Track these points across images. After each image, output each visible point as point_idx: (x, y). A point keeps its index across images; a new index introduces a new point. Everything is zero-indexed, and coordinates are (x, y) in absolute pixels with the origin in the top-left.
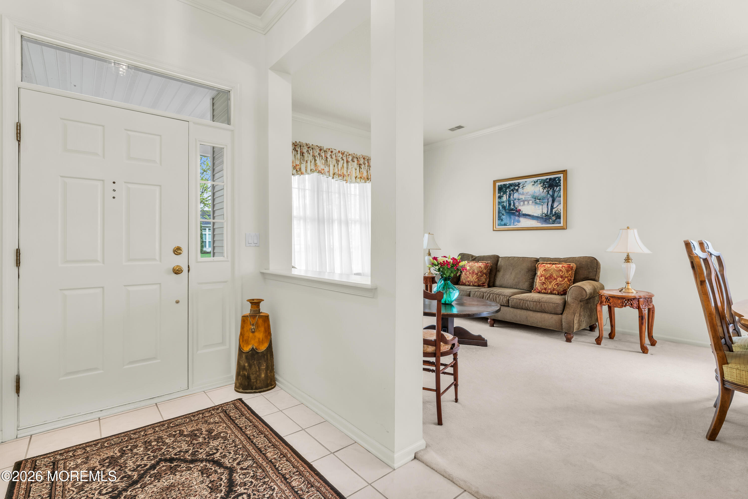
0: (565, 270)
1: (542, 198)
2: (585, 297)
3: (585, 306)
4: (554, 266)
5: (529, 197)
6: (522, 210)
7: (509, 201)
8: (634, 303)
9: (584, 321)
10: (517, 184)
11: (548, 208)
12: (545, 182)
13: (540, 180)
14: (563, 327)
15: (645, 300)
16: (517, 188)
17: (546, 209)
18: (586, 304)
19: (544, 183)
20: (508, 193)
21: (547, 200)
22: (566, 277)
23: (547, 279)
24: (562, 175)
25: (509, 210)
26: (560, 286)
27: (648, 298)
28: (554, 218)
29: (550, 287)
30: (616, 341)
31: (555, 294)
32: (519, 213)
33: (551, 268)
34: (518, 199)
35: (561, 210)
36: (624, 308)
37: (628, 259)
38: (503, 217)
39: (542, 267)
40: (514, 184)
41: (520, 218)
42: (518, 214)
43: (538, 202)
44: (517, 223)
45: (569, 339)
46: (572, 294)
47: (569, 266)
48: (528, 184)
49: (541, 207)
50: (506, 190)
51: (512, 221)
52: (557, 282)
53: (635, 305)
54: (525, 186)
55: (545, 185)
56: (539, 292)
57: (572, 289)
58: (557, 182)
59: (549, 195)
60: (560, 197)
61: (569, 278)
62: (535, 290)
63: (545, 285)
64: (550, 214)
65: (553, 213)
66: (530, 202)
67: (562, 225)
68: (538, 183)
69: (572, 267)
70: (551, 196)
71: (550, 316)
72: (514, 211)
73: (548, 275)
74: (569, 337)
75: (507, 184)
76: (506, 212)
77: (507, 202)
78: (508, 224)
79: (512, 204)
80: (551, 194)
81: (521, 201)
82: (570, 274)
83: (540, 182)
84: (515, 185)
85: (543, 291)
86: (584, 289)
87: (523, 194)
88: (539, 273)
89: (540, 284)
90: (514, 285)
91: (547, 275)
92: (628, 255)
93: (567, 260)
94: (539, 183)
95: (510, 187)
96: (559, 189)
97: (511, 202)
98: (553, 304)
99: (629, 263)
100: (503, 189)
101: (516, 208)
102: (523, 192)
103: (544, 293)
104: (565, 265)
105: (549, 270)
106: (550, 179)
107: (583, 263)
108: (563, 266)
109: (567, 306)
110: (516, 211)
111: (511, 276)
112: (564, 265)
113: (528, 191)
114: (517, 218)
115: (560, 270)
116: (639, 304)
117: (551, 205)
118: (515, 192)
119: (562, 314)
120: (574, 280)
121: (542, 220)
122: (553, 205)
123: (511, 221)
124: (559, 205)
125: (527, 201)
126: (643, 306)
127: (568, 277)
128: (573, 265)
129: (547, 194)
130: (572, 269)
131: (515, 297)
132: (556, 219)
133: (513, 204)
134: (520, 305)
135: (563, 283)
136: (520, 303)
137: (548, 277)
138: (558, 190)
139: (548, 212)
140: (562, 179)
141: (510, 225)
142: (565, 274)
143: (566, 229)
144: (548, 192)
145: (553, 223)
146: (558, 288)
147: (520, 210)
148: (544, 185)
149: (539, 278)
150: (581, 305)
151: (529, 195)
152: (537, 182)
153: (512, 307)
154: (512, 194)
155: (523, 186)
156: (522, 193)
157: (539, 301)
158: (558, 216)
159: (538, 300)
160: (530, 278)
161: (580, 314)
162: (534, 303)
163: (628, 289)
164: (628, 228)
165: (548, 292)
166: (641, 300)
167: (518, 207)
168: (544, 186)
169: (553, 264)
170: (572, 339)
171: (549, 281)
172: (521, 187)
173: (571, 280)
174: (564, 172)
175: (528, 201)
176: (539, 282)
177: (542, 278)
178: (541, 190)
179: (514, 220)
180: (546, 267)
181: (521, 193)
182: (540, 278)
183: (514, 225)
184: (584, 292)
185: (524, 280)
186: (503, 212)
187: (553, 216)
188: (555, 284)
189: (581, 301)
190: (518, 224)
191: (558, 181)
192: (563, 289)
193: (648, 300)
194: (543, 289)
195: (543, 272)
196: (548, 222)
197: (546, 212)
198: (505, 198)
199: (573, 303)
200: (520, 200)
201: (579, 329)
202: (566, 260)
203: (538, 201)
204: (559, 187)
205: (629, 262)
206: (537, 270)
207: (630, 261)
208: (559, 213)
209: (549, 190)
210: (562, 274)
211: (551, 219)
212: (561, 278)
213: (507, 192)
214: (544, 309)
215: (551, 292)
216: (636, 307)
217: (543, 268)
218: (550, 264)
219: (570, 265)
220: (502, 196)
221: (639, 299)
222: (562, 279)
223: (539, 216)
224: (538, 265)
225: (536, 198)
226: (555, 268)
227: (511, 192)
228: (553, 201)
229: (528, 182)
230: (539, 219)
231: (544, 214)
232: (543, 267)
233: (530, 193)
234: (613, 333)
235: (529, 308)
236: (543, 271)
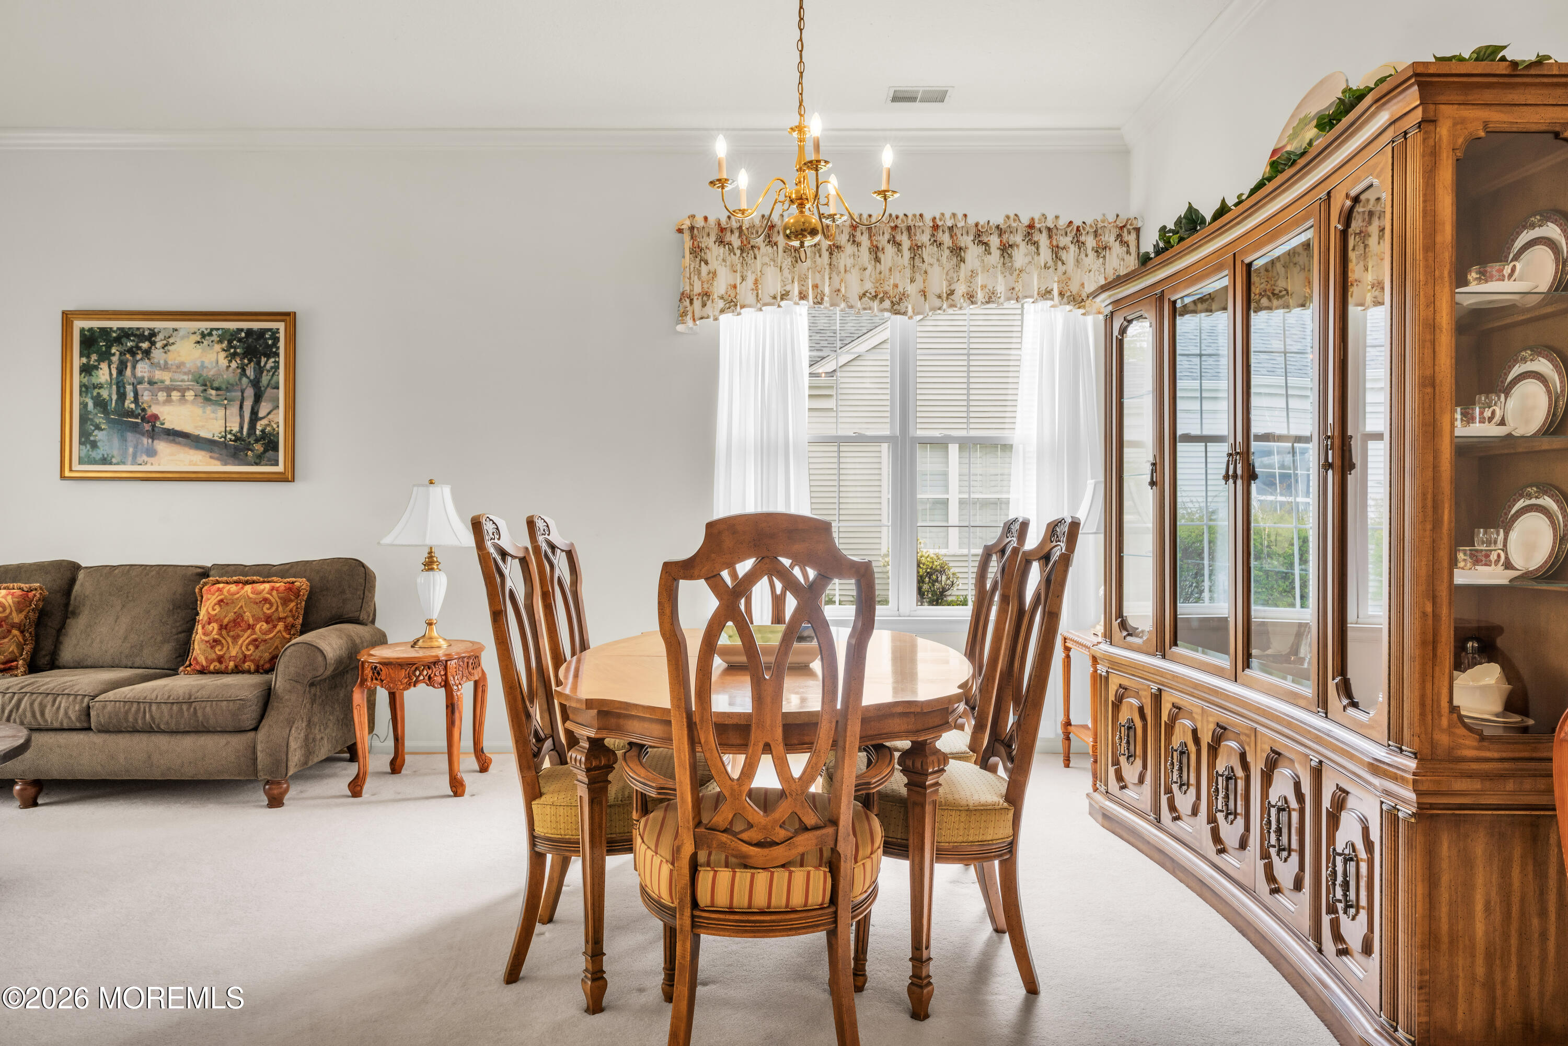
0: (277, 599)
1: (224, 387)
2: (321, 670)
3: (327, 697)
4: (248, 588)
5: (186, 377)
6: (161, 419)
7: (121, 387)
8: (435, 675)
9: (322, 738)
10: (146, 333)
11: (242, 416)
12: (235, 339)
13: (220, 332)
14: (260, 767)
15: (461, 663)
16: (145, 345)
17: (238, 419)
18: (330, 689)
19: (230, 342)
20: (115, 359)
21: (240, 394)
22: (280, 619)
23: (226, 629)
24: (281, 326)
25: (119, 415)
26: (261, 648)
27: (469, 657)
28: (259, 447)
29: (233, 653)
30: (406, 775)
31: (249, 672)
32: (154, 426)
33: (238, 596)
34: (151, 383)
35: (278, 426)
36: (412, 688)
37: (430, 563)
38: (99, 436)
39: (213, 595)
40: (135, 332)
41: (156, 442)
42: (150, 429)
43: (213, 398)
44: (145, 458)
45: (274, 798)
46: (287, 667)
47: (291, 586)
48: (183, 338)
49: (221, 412)
50: (109, 347)
51: (131, 450)
52: (254, 636)
53: (438, 679)
54: (173, 344)
55: (235, 347)
56: (203, 672)
57: (289, 651)
58: (267, 343)
59: (245, 380)
60: (278, 388)
61: (290, 620)
62: (190, 665)
63: (219, 647)
64: (249, 435)
65: (258, 432)
66: (190, 395)
67: (280, 468)
68: (212, 338)
69: (299, 590)
70: (251, 381)
71: (222, 740)
72: (136, 417)
73: (231, 616)
74: (276, 792)
75: (111, 328)
76: (110, 421)
77: (111, 386)
78: (114, 460)
79: (130, 396)
80: (252, 377)
81: (161, 390)
82: (291, 611)
83: (219, 336)
84: (140, 336)
85: (212, 667)
86: (318, 649)
87: (166, 367)
88: (203, 615)
89: (203, 646)
90: (126, 657)
91: (225, 617)
92: (430, 553)
93: (288, 570)
94: (215, 338)
95: (124, 340)
96: (273, 365)
97: (125, 388)
98: (231, 703)
99: (431, 573)
100: (98, 343)
101: (144, 410)
102: (166, 362)
103: (218, 673)
104: (280, 585)
105: (233, 603)
106: (249, 332)
107: (330, 577)
108: (273, 589)
109: (274, 703)
110: (143, 419)
111: (117, 628)
112: (278, 585)
113: (182, 359)
114: (145, 441)
115: (263, 600)
116: (446, 674)
117: (253, 409)
118: (141, 359)
119: (256, 729)
120: (302, 625)
121: (224, 452)
122: (256, 409)
123: (126, 449)
124: (275, 412)
125: (178, 390)
126: (456, 678)
127: (285, 618)
128: (302, 583)
129: (241, 374)
130: (297, 595)
131: (111, 695)
132: (265, 451)
133: (132, 394)
134: (126, 720)
135: (271, 639)
136: (127, 713)
137: (229, 622)
138: (272, 368)
139: (242, 428)
140: (282, 335)
141: (124, 463)
142: (277, 609)
143: (293, 480)
144: (244, 370)
145: (258, 461)
146: (257, 654)
147: (156, 417)
148: (232, 347)
149: (203, 628)
150: (315, 695)
151: (185, 373)
152: (210, 334)
153: (100, 731)
154: (129, 365)
155: (165, 342)
156: (162, 362)
157: (190, 698)
158: (270, 441)
159: (187, 696)
160: (180, 629)
161: (309, 721)
162: (171, 709)
163: (431, 638)
164: (431, 482)
165: (227, 667)
166: (452, 664)
167: (150, 407)
168: (232, 350)
169: (247, 583)
170: (287, 797)
171: (232, 634)
172: (159, 345)
173: (293, 626)
174: (288, 318)
175: (183, 391)
176: (202, 640)
177: (210, 627)
178: (224, 362)
179: (136, 447)
180: (225, 591)
181: (159, 363)
182: (207, 626)
183: (134, 462)
184: (320, 659)
185: (159, 638)
186: (100, 419)
187: (257, 441)
188: (247, 641)
189: (312, 685)
190: (150, 460)
191: (270, 342)
192: (270, 654)
193: (468, 663)
194: (213, 661)
195: (214, 610)
196: (241, 460)
197: (236, 429)
198: (103, 374)
199: (289, 692)
200: (156, 386)
201: (306, 763)
202: (285, 570)
203: (213, 392)
204: (273, 360)
205: (432, 569)
206: (199, 602)
207: (435, 567)
208: (274, 435)
209: (247, 365)
210: (268, 612)
211: (252, 451)
212: (267, 622)
213: (114, 355)
214: (202, 723)
215: (236, 666)
216: (440, 684)
217: (215, 597)
218: (236, 582)
219: (293, 583)
220: (96, 368)
221: (446, 661)
222: (270, 626)
223: (216, 438)
224: (201, 589)
225: (206, 385)
226: (251, 595)
227: (128, 356)
228: (258, 398)
229: (181, 333)
230: (216, 449)
231: (230, 433)
232: (217, 594)
233: (188, 365)
234: (400, 757)
235: (158, 726)
236: (215, 604)
